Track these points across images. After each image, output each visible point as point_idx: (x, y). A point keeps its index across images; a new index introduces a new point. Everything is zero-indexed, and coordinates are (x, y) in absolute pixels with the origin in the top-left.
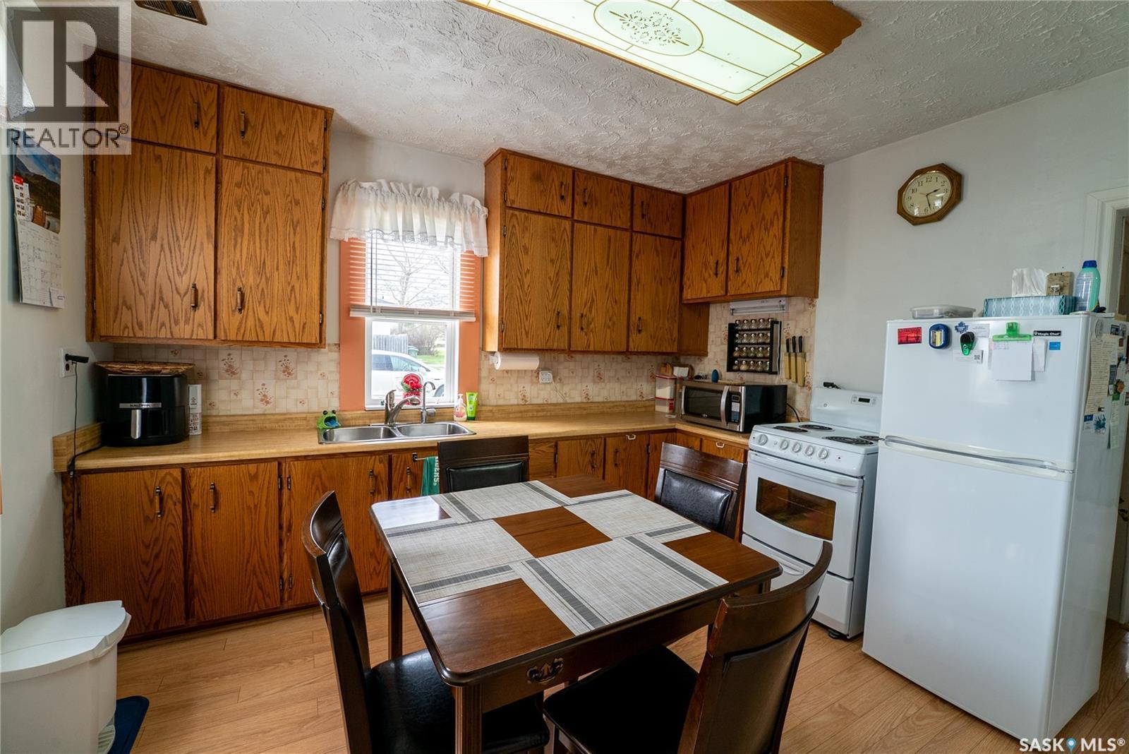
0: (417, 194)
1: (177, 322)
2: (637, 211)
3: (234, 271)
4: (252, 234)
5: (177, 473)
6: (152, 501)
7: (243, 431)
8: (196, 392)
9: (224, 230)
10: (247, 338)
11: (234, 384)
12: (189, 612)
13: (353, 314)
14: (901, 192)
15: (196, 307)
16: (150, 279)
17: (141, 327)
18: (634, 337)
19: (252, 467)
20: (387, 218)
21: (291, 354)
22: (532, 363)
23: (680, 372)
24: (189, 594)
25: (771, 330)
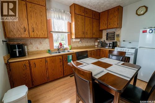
0: (60, 11)
1: (22, 34)
2: (93, 15)
3: (31, 24)
4: (34, 17)
5: (28, 61)
6: (24, 67)
7: (34, 54)
8: (26, 47)
9: (29, 16)
10: (35, 37)
11: (32, 46)
12: (33, 85)
13: (51, 33)
14: (137, 11)
15: (25, 31)
16: (16, 26)
17: (15, 35)
18: (93, 35)
19: (41, 59)
20: (55, 15)
21: (41, 39)
22: (79, 40)
23: (98, 41)
24: (33, 82)
25: (114, 33)
